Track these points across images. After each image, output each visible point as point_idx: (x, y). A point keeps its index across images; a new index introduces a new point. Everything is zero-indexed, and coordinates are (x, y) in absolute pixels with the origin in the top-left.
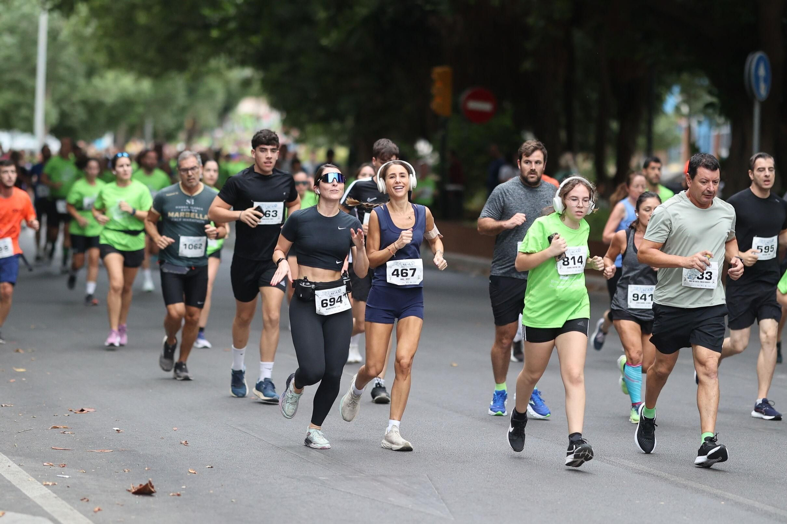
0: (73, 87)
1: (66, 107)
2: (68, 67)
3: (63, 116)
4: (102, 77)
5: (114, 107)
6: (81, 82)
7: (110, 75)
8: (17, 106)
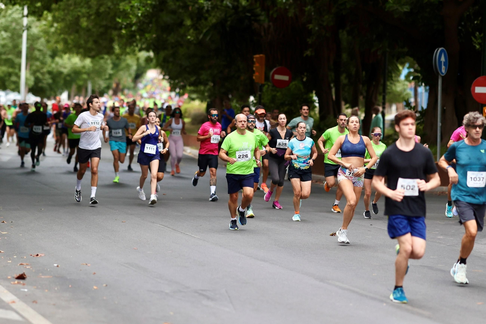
0: (43, 63)
1: (38, 74)
2: (40, 50)
3: (37, 80)
4: (61, 57)
5: (69, 75)
6: (49, 60)
7: (66, 56)
8: (10, 75)
